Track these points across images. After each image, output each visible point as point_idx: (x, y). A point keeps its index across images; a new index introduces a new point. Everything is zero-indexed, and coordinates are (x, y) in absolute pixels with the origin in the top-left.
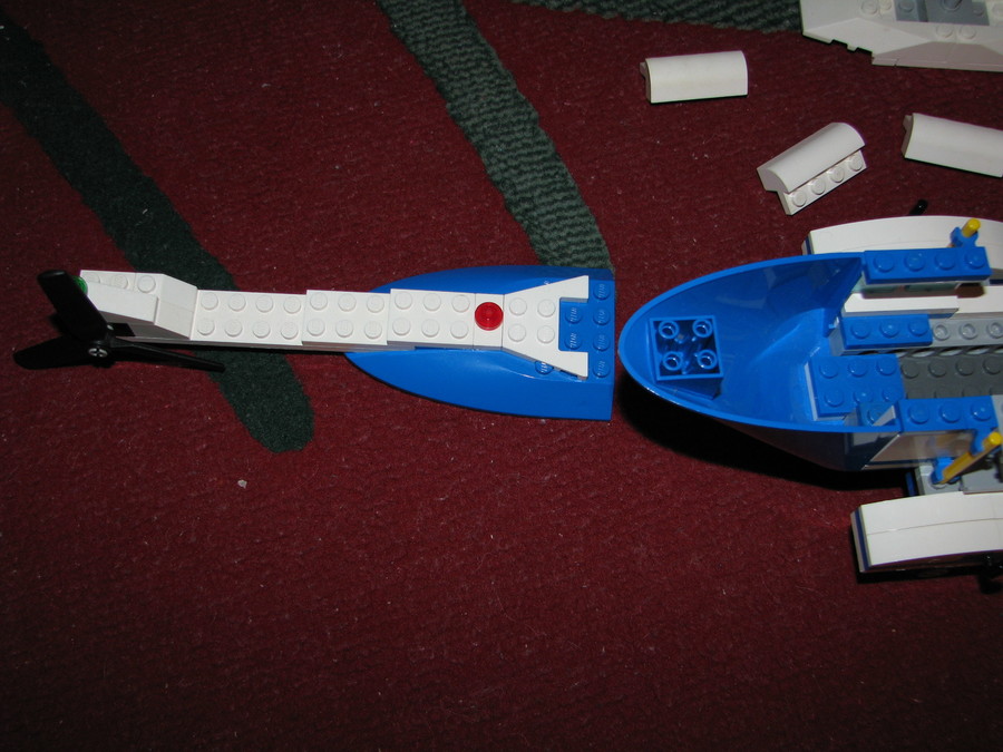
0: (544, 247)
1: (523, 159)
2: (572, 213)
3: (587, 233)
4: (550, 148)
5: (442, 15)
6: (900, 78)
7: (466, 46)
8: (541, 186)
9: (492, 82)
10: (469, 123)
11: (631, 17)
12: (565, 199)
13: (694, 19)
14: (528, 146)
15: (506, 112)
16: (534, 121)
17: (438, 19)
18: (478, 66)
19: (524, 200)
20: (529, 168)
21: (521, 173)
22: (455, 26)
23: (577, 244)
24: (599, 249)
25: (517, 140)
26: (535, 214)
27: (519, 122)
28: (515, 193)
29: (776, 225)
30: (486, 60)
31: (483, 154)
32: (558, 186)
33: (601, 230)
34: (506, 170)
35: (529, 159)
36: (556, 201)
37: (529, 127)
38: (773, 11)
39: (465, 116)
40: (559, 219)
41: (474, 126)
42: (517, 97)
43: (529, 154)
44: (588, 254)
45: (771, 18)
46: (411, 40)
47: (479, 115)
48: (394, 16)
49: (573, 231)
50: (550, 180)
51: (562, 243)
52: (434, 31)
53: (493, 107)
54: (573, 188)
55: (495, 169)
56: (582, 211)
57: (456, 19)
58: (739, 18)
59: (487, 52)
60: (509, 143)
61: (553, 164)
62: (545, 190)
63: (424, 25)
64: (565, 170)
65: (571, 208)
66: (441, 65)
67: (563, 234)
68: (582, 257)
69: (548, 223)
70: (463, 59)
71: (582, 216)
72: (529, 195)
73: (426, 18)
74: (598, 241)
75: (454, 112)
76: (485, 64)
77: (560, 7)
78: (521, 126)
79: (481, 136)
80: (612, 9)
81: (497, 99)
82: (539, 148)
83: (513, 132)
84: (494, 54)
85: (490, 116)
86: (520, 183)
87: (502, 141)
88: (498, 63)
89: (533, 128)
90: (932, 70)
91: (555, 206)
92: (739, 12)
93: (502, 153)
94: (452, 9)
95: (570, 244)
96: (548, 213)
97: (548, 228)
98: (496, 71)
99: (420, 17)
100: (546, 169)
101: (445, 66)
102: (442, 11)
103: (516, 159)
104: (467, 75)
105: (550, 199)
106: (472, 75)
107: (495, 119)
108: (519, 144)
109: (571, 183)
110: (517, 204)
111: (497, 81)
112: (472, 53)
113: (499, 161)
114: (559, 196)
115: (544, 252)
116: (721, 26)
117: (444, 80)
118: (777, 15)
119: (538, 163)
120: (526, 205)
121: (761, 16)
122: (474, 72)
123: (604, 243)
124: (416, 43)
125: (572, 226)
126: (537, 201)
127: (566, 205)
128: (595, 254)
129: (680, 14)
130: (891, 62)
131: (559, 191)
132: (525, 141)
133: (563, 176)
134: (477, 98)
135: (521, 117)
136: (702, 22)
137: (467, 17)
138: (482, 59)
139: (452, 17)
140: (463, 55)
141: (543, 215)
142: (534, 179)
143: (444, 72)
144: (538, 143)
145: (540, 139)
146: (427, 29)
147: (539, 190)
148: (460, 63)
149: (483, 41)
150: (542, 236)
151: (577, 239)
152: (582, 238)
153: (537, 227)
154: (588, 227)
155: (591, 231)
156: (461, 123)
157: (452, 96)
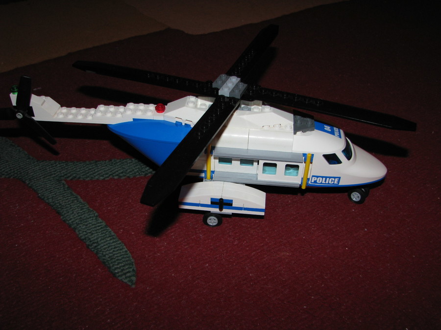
0: (104, 258)
1: (93, 229)
2: (114, 244)
4: (104, 224)
5: (58, 188)
7: (68, 197)
8: (100, 237)
9: (79, 206)
10: (70, 221)
11: (132, 177)
12: (111, 239)
14: (95, 224)
15: (86, 215)
16: (97, 216)
17: (56, 190)
18: (73, 202)
19: (94, 243)
20: (95, 232)
21: (92, 234)
22: (63, 191)
23: (117, 254)
24: (127, 254)
25: (90, 223)
26: (99, 247)
27: (90, 217)
28: (91, 241)
30: (76, 200)
31: (77, 231)
32: (108, 236)
33: (127, 248)
34: (86, 234)
35: (95, 229)
36: (107, 241)
37: (94, 218)
39: (69, 219)
40: (109, 247)
41: (72, 222)
42: (89, 210)
43: (95, 227)
44: (122, 256)
46: (46, 198)
47: (74, 218)
48: (39, 192)
50: (104, 234)
51: (111, 255)
52: (55, 194)
53: (79, 214)
54: (114, 235)
55: (82, 235)
56: (118, 243)
57: (64, 189)
59: (76, 197)
60: (87, 225)
61: (105, 229)
62: (102, 238)
63: (51, 193)
64: (110, 230)
66: (58, 204)
67: (111, 252)
68: (120, 258)
69: (104, 249)
70: (67, 201)
71: (119, 244)
72: (96, 241)
73: (51, 191)
74: (126, 251)
75: (64, 219)
76: (76, 201)
77: (105, 178)
78: (91, 219)
79: (75, 225)
80: (124, 176)
81: (81, 211)
82: (99, 224)
83: (88, 221)
84: (79, 197)
85: (79, 217)
86: (93, 237)
87: (84, 225)
88: (81, 200)
89: (96, 218)
91: (107, 243)
93: (84, 229)
94: (62, 186)
95: (114, 254)
96: (104, 245)
97: (105, 251)
99: (49, 191)
100: (102, 231)
101: (60, 204)
103: (90, 230)
104: (69, 206)
105: (104, 241)
106: (71, 206)
107: (81, 218)
108: (91, 225)
109: (113, 234)
110: (91, 245)
111: (81, 206)
112: (70, 198)
113: (83, 232)
115: (104, 259)
117: (59, 209)
119: (99, 230)
120: (95, 245)
122: (72, 204)
123: (128, 251)
124: (48, 199)
125: (114, 248)
126: (99, 243)
127: (111, 241)
128: (125, 256)
131: (108, 238)
132: (93, 223)
133: (109, 232)
134: (73, 213)
135: (91, 216)
137: (68, 188)
138: (74, 200)
140: (67, 200)
141: (102, 247)
142: (98, 235)
143: (60, 207)
144: (98, 223)
145: (99, 221)
147: (100, 239)
148: (66, 202)
149: (75, 194)
150: (102, 254)
151: (117, 252)
152: (119, 251)
153: (100, 251)
154: (121, 247)
155: (123, 248)
156: (67, 222)
157: (63, 214)
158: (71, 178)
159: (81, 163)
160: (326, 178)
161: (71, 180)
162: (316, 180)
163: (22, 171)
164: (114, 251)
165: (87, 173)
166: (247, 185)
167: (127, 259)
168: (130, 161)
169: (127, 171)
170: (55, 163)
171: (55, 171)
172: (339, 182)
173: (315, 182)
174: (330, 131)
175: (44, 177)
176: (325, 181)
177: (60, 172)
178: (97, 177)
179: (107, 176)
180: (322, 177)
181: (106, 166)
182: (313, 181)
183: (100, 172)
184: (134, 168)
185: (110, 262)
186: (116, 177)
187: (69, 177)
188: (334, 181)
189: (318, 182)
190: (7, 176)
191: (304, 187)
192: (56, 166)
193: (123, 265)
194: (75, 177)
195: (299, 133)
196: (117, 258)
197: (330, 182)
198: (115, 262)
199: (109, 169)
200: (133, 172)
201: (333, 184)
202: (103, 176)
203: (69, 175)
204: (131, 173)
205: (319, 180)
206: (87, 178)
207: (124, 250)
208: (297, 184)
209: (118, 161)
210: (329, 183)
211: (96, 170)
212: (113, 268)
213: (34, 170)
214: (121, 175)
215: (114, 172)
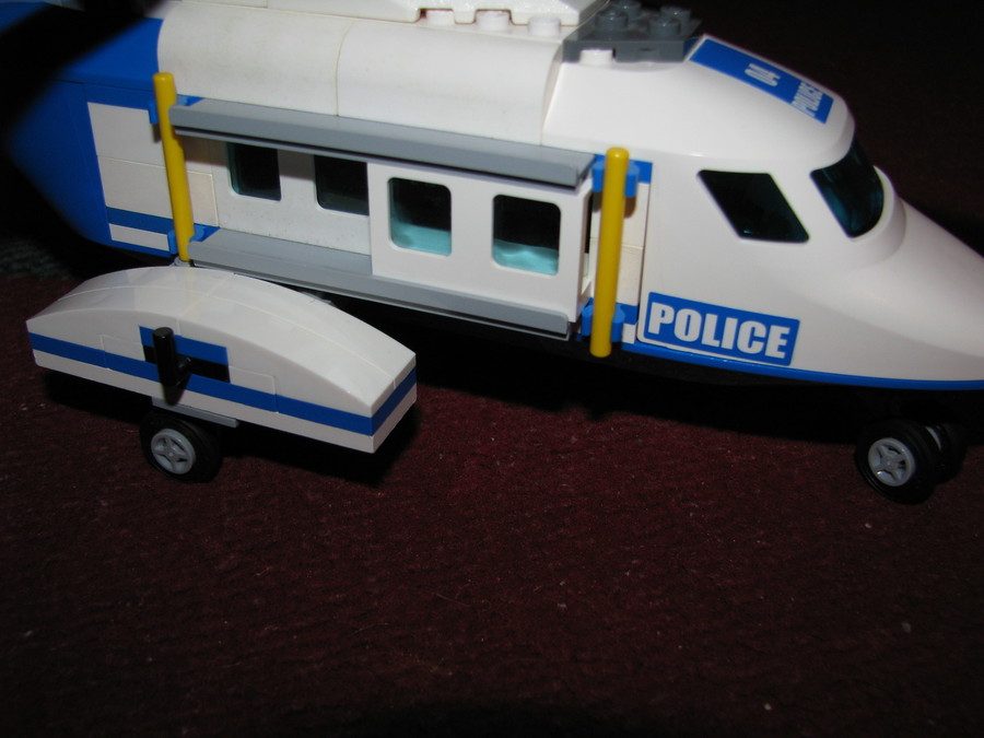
160: (723, 313)
162: (668, 320)
166: (325, 296)
172: (788, 349)
173: (667, 331)
174: (774, 84)
176: (719, 335)
180: (704, 309)
182: (655, 329)
188: (765, 340)
189: (679, 332)
191: (600, 348)
195: (597, 58)
197: (743, 346)
201: (761, 356)
205: (689, 326)
208: (558, 318)
210: (735, 351)
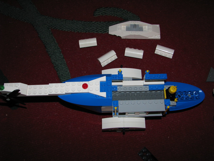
0: (59, 74)
1: (58, 59)
2: (64, 68)
3: (67, 71)
4: (62, 57)
5: (47, 33)
6: (127, 41)
7: (50, 39)
8: (60, 63)
9: (54, 45)
10: (49, 53)
12: (64, 66)
13: (91, 32)
14: (59, 56)
15: (56, 50)
16: (60, 52)
17: (46, 34)
18: (52, 42)
19: (57, 66)
20: (58, 60)
21: (57, 61)
22: (49, 35)
23: (65, 74)
24: (69, 74)
25: (57, 55)
26: (58, 68)
27: (58, 52)
28: (56, 65)
29: (100, 69)
31: (51, 58)
33: (69, 71)
34: (55, 61)
35: (59, 59)
36: (62, 66)
37: (59, 53)
38: (105, 29)
39: (49, 51)
40: (62, 69)
41: (50, 53)
42: (58, 48)
43: (59, 58)
44: (67, 75)
45: (104, 31)
46: (41, 38)
47: (51, 51)
48: (39, 34)
49: (64, 71)
50: (62, 62)
51: (62, 73)
52: (45, 36)
54: (65, 64)
55: (53, 61)
56: (66, 68)
57: (49, 34)
58: (99, 31)
59: (54, 40)
60: (55, 56)
61: (63, 59)
62: (60, 64)
65: (65, 67)
66: (46, 42)
67: (63, 72)
68: (65, 76)
69: (61, 70)
71: (66, 69)
72: (58, 65)
73: (44, 34)
74: (69, 73)
75: (47, 51)
76: (53, 42)
77: (68, 31)
78: (58, 53)
79: (51, 55)
80: (76, 31)
81: (54, 48)
82: (61, 57)
83: (56, 54)
84: (55, 40)
85: (53, 51)
86: (57, 63)
87: (54, 56)
88: (56, 41)
89: (60, 53)
90: (133, 39)
91: (62, 67)
92: (99, 30)
93: (54, 58)
94: (49, 32)
96: (61, 68)
97: (60, 71)
98: (55, 43)
99: (43, 34)
100: (61, 60)
101: (47, 42)
102: (47, 32)
103: (56, 59)
104: (50, 44)
105: (61, 66)
106: (51, 44)
107: (54, 52)
109: (65, 63)
110: (56, 67)
111: (55, 45)
112: (51, 40)
113: (54, 59)
114: (63, 65)
115: (59, 75)
116: (96, 33)
117: (46, 45)
118: (106, 30)
119: (60, 59)
120: (57, 67)
121: (103, 30)
122: (51, 43)
123: (70, 73)
124: (42, 38)
125: (64, 70)
126: (59, 66)
127: (64, 67)
128: (68, 75)
129: (88, 31)
130: (125, 38)
131: (63, 64)
133: (64, 61)
134: (51, 48)
136: (92, 32)
137: (51, 33)
139: (49, 33)
140: (50, 40)
141: (60, 69)
142: (59, 62)
143: (46, 43)
144: (60, 56)
145: (61, 55)
146: (44, 36)
147: (59, 64)
148: (49, 42)
149: (54, 38)
150: (59, 72)
151: (65, 73)
152: (66, 72)
153: (58, 71)
154: (67, 70)
155: (68, 71)
156: (48, 53)
157: (47, 48)
158: (53, 28)
159: (59, 20)
161: (54, 29)
163: (34, 20)
164: (64, 72)
165: (61, 26)
167: (68, 77)
168: (81, 23)
169: (78, 28)
170: (48, 18)
171: (47, 23)
175: (42, 26)
177: (49, 23)
178: (64, 29)
179: (69, 29)
181: (70, 24)
183: (66, 27)
184: (81, 27)
185: (61, 77)
186: (73, 31)
187: (53, 27)
190: (27, 22)
192: (48, 20)
193: (66, 79)
194: (55, 28)
196: (64, 76)
198: (63, 77)
199: (70, 26)
200: (81, 29)
202: (67, 29)
203: (53, 26)
204: (80, 30)
206: (60, 29)
207: (68, 72)
209: (76, 21)
211: (65, 26)
212: (62, 80)
213: (38, 20)
214: (75, 30)
215: (72, 28)
